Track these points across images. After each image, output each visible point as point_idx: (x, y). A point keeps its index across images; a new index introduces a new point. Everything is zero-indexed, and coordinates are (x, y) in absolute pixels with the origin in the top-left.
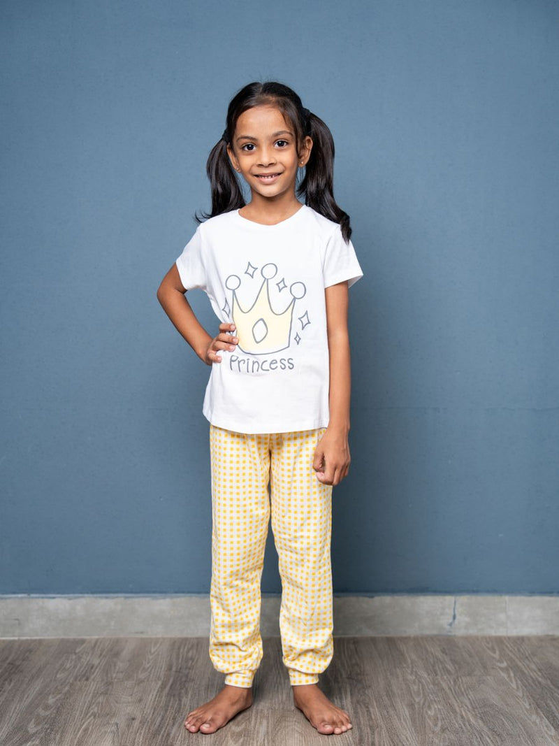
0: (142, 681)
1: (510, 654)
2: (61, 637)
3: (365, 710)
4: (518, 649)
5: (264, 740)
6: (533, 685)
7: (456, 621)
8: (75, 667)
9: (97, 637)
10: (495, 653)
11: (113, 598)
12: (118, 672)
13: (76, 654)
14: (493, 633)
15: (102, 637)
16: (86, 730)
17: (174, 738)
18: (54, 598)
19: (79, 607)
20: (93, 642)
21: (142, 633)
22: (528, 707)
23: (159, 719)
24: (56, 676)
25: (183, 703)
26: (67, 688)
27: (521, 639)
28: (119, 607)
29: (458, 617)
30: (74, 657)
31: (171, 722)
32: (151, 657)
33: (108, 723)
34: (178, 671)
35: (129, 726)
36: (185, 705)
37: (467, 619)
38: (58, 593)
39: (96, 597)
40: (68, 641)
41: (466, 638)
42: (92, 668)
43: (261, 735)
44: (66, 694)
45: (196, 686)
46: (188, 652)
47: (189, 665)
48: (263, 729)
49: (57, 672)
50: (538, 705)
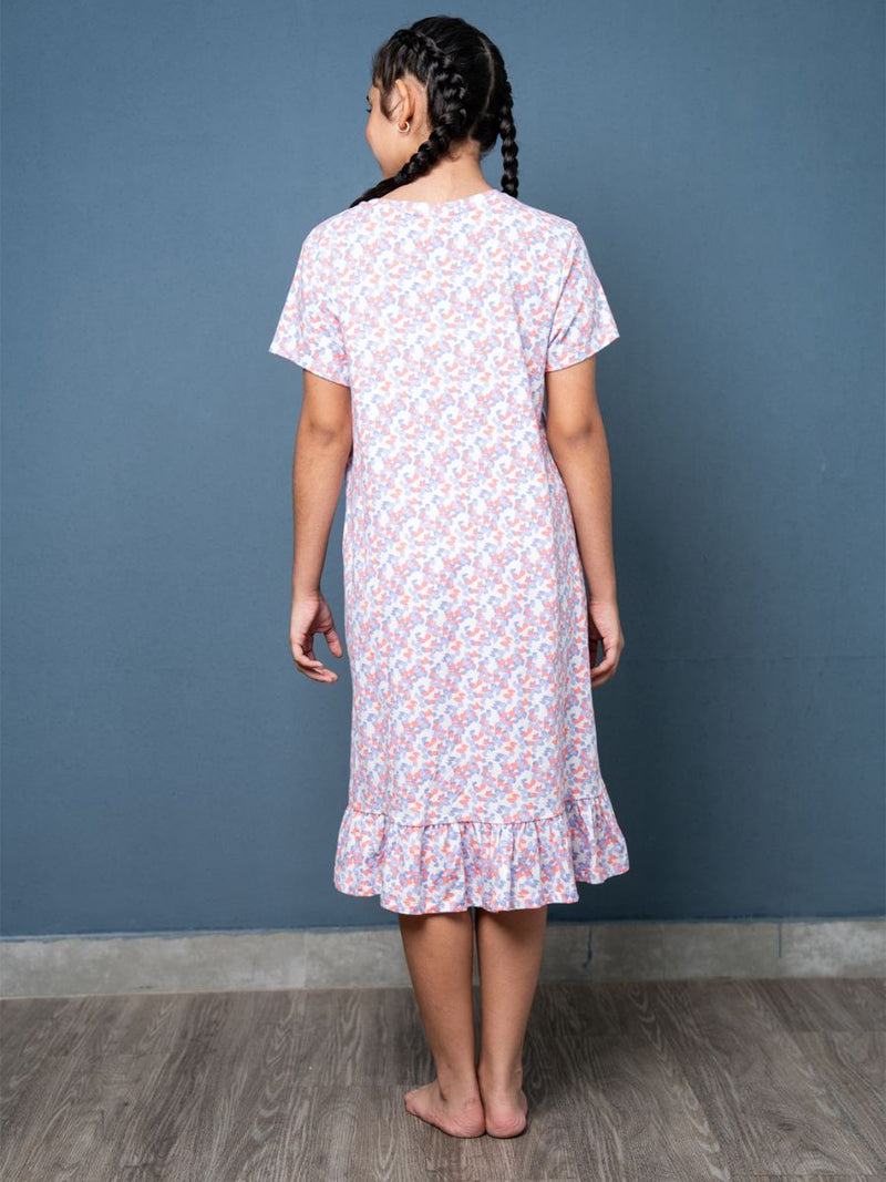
0: (143, 1054)
1: (663, 1004)
2: (32, 997)
4: (676, 998)
5: (302, 1127)
7: (593, 961)
8: (50, 1038)
9: (84, 996)
10: (641, 1003)
11: (107, 939)
12: (110, 1043)
13: (52, 1019)
14: (644, 977)
15: (92, 995)
16: (59, 1120)
17: (179, 1127)
18: (23, 941)
19: (58, 954)
20: (78, 1005)
21: (149, 987)
23: (162, 1103)
24: (21, 1050)
25: (196, 1083)
27: (683, 984)
28: (116, 952)
29: (595, 954)
30: (50, 1024)
31: (178, 1107)
32: (158, 1022)
33: (90, 1111)
34: (195, 1040)
35: (118, 1113)
36: (199, 1085)
37: (608, 958)
38: (30, 934)
39: (83, 939)
40: (43, 1002)
41: (606, 985)
42: (75, 1037)
44: (34, 1074)
45: (217, 1059)
46: (212, 1013)
48: (302, 1114)
49: (25, 1044)
50: (684, 1071)
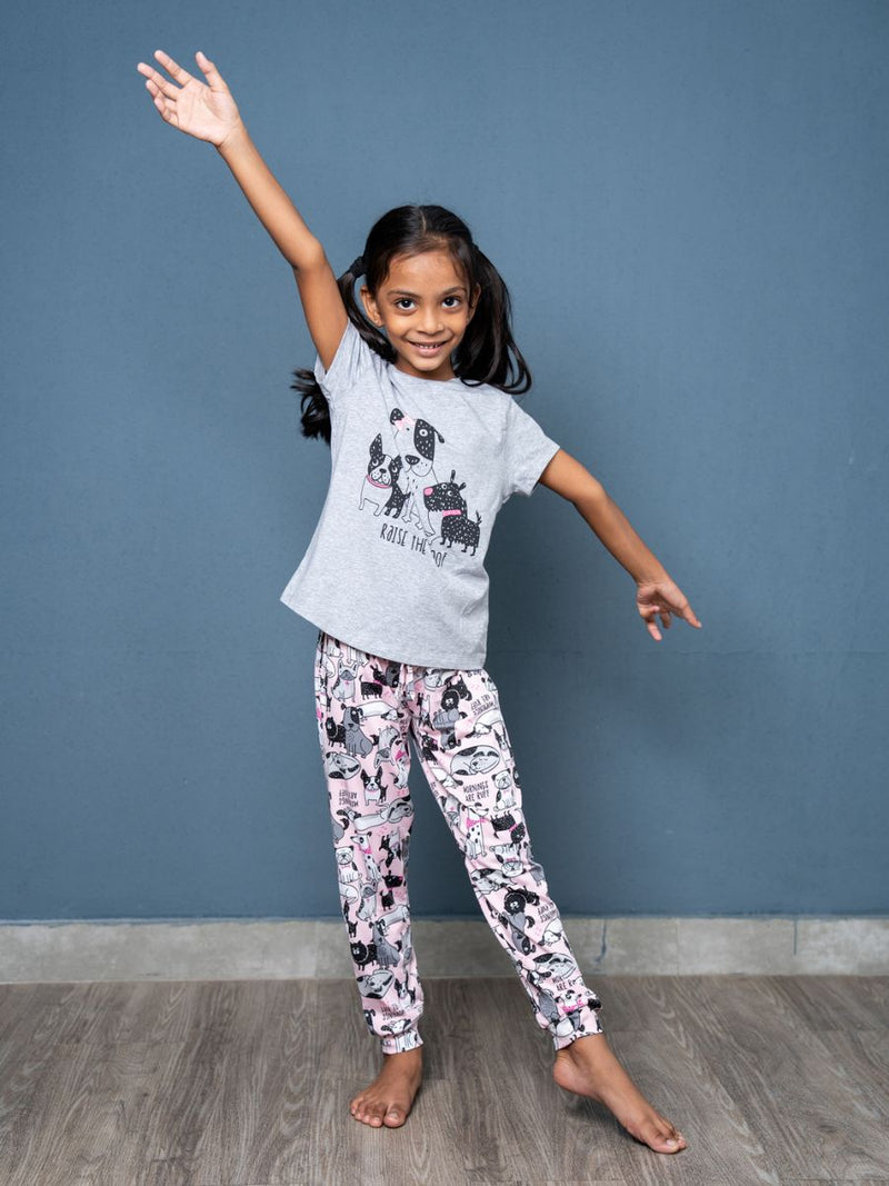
0: (157, 1043)
1: (681, 1001)
2: (39, 982)
3: (473, 1079)
4: (693, 995)
5: (330, 1122)
6: (708, 1042)
7: (607, 954)
8: (59, 1024)
9: (90, 982)
10: (659, 999)
11: (115, 925)
12: (122, 1030)
13: (60, 1005)
14: (658, 971)
15: (98, 981)
16: (78, 1111)
17: (203, 1121)
18: (28, 925)
19: (64, 939)
20: (86, 988)
21: (156, 975)
22: (700, 1073)
23: (183, 1094)
24: (32, 1037)
25: (216, 1072)
26: (49, 1054)
27: (697, 981)
28: (123, 938)
29: (609, 948)
30: (58, 1010)
31: (199, 1099)
32: (169, 1009)
33: (110, 1101)
34: (209, 1029)
35: (139, 1105)
36: (218, 1076)
37: (622, 952)
38: (36, 918)
39: (89, 924)
40: (49, 987)
41: (620, 979)
42: (85, 1024)
43: (327, 1114)
44: (47, 1062)
45: (234, 1050)
46: (223, 1001)
47: (225, 1020)
48: (329, 1107)
49: (35, 1031)
50: (713, 1069)
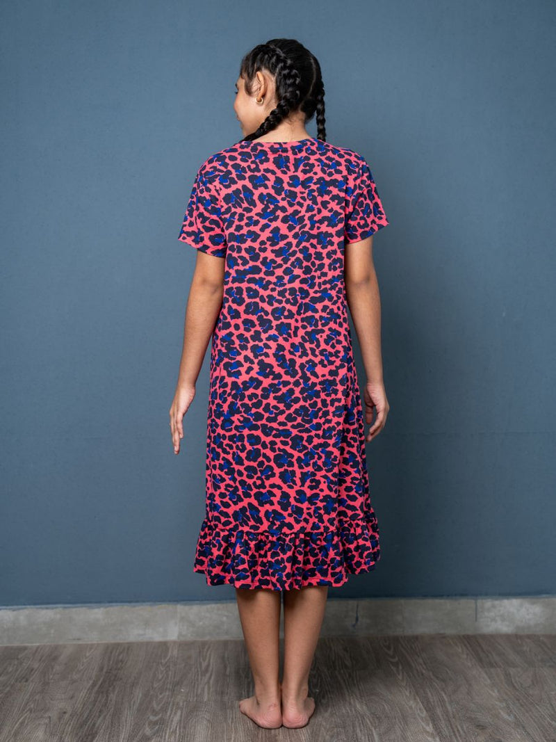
0: (75, 681)
1: (403, 650)
2: (5, 645)
4: (411, 646)
5: (176, 726)
7: (358, 623)
8: (17, 670)
9: (38, 644)
10: (390, 650)
11: (53, 608)
12: (54, 674)
13: (18, 659)
14: (392, 633)
15: (43, 644)
16: (22, 723)
17: (98, 727)
19: (22, 618)
20: (35, 648)
21: (79, 639)
23: (88, 711)
25: (109, 699)
26: (8, 689)
27: (416, 638)
28: (58, 616)
29: (360, 619)
30: (16, 662)
31: (97, 714)
32: (85, 661)
33: (42, 717)
34: (108, 672)
35: (60, 719)
36: (111, 700)
37: (369, 622)
38: (4, 605)
39: (37, 608)
40: (12, 648)
41: (368, 638)
42: (32, 670)
43: (174, 724)
44: (6, 694)
45: (123, 684)
46: (119, 655)
47: (119, 666)
48: (176, 719)
